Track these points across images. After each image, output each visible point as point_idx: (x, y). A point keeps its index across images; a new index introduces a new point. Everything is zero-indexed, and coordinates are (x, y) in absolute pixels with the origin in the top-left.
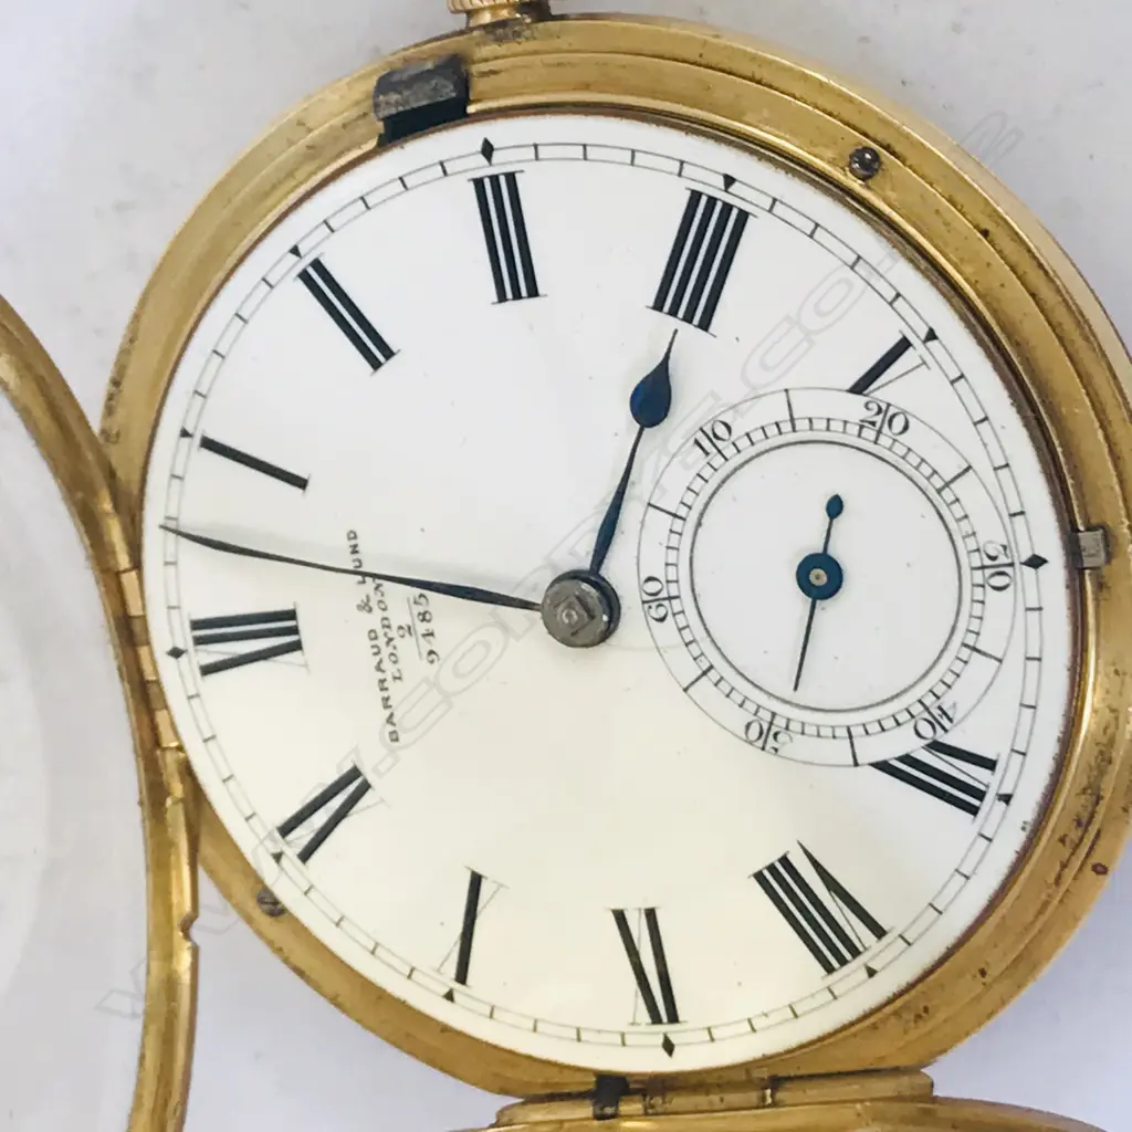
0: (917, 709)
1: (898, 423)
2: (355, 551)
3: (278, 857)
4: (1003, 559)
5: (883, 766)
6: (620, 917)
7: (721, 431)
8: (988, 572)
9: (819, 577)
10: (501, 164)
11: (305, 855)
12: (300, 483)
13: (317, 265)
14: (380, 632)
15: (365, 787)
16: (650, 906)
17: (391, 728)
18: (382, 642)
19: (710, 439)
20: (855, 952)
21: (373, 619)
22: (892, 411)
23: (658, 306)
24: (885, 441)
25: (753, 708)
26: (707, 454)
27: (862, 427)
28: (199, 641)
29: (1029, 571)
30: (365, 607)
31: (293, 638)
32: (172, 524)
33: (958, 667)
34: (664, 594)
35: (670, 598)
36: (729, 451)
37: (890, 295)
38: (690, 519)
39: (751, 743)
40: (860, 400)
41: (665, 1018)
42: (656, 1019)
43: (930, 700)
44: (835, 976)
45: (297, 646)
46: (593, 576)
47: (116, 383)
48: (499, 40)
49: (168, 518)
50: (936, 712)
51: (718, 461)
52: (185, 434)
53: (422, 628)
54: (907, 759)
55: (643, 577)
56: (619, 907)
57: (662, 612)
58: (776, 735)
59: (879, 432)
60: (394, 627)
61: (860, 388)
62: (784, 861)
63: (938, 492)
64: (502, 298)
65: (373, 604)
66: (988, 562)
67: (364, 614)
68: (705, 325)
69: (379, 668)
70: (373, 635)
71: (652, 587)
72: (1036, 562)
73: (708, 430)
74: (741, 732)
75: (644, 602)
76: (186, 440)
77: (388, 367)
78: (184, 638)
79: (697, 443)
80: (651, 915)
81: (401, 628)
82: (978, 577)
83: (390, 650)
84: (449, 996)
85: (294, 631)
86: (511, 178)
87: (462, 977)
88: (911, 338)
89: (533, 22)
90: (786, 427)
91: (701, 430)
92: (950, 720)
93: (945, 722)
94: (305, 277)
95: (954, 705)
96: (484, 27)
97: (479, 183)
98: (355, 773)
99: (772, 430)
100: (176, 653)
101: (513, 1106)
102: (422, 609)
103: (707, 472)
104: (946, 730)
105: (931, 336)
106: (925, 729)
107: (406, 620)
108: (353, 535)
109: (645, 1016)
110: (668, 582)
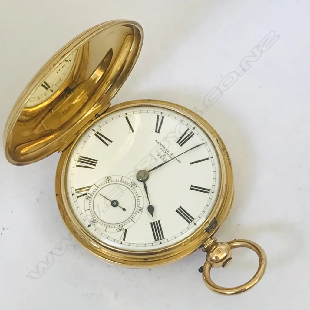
0: (91, 197)
1: (118, 230)
2: (178, 160)
3: (162, 113)
4: (94, 223)
5: (91, 187)
6: (111, 142)
7: (140, 212)
8: (94, 220)
9: (115, 203)
10: (192, 224)
11: (158, 116)
12: (192, 163)
13: (208, 193)
14: (168, 153)
15: (156, 131)
16: (108, 146)
17: (158, 141)
18: (166, 151)
19: (141, 210)
20: (78, 161)
21: (169, 154)
22: (120, 230)
23: (159, 221)
24: (118, 226)
25: (112, 181)
26: (140, 208)
27: (122, 226)
28: (192, 132)
29: (89, 224)
30: (172, 154)
31: (179, 143)
32: (206, 144)
33: (90, 206)
34: (133, 186)
35: (132, 186)
36: (137, 210)
37: (130, 244)
38: (137, 198)
39: (109, 176)
40: (125, 229)
41: (97, 134)
42: (98, 133)
43: (91, 199)
44: (79, 156)
45: (178, 142)
46: (144, 181)
47: (228, 157)
48: (205, 239)
49: (207, 145)
50: (89, 198)
51: (138, 208)
52: (212, 158)
53: (162, 157)
54: (88, 190)
55: (137, 186)
56: (112, 143)
57: (132, 184)
58: (107, 180)
59: (120, 227)
60: (166, 155)
61: (126, 230)
62: (95, 165)
63: (108, 225)
64: (180, 207)
65: (171, 156)
66: (95, 221)
67: (171, 153)
68: (151, 223)
69: (165, 148)
70: (168, 152)
71: (135, 186)
72: (89, 226)
73: (142, 211)
74: (111, 177)
75: (135, 183)
76: (211, 157)
77: (190, 187)
78: (194, 131)
79: (142, 208)
80: (107, 145)
81: (165, 155)
82: (95, 219)
83: (165, 151)
84: (126, 114)
85: (179, 144)
86: (189, 223)
87: (126, 118)
88: (124, 241)
89: (202, 244)
90: (132, 219)
91: (143, 210)
92: (87, 199)
93: (87, 198)
94: (209, 190)
95: (87, 201)
96: (208, 239)
97: (193, 219)
98: (159, 132)
99: (133, 217)
100: (194, 128)
101: (110, 106)
102: (164, 160)
103: (138, 205)
104: (86, 197)
105: (121, 243)
106: (89, 195)
107: (165, 157)
108: (180, 162)
109: (99, 132)
110: (134, 188)
